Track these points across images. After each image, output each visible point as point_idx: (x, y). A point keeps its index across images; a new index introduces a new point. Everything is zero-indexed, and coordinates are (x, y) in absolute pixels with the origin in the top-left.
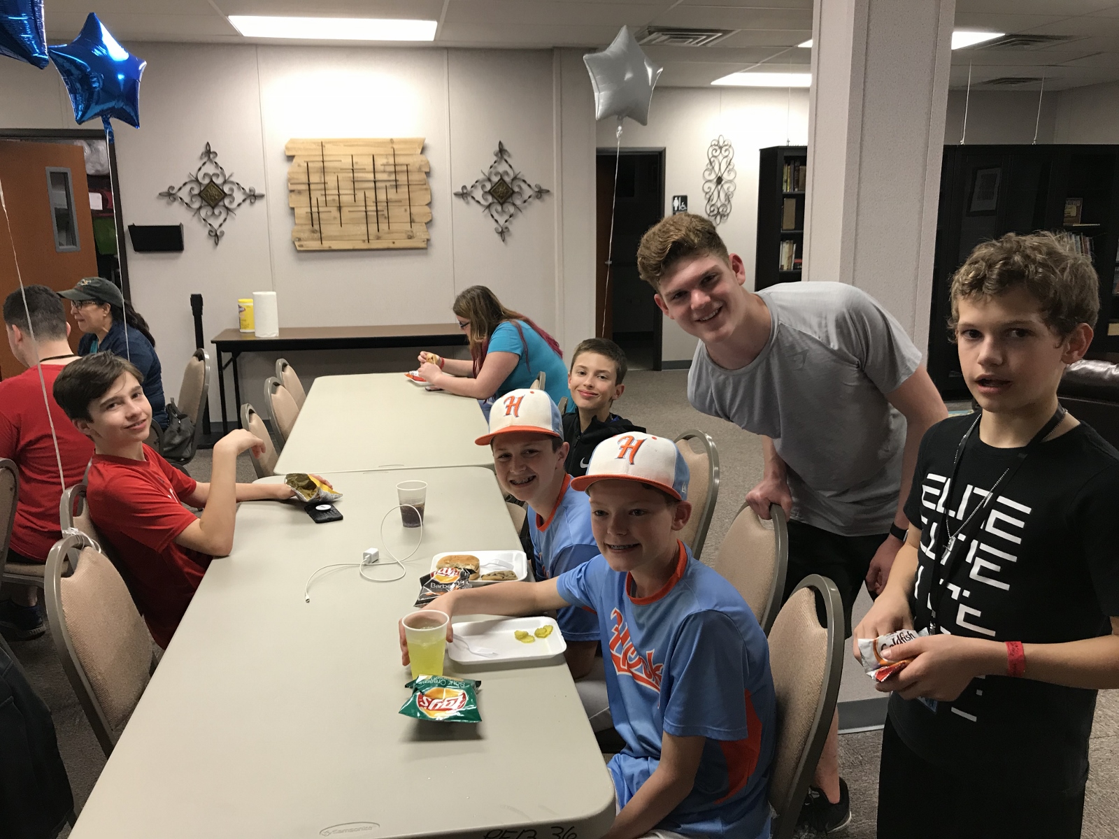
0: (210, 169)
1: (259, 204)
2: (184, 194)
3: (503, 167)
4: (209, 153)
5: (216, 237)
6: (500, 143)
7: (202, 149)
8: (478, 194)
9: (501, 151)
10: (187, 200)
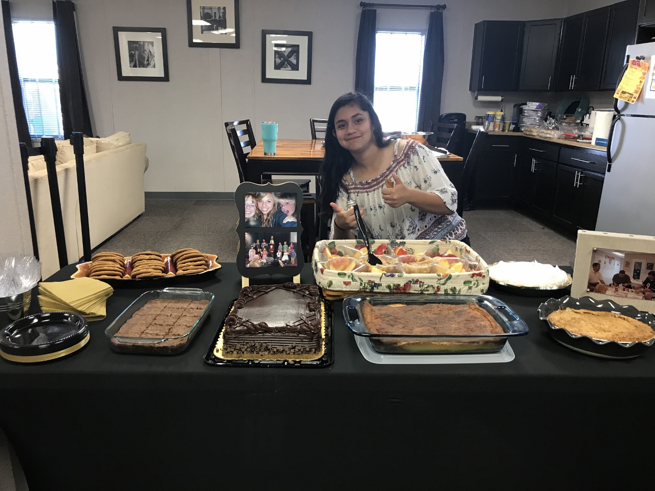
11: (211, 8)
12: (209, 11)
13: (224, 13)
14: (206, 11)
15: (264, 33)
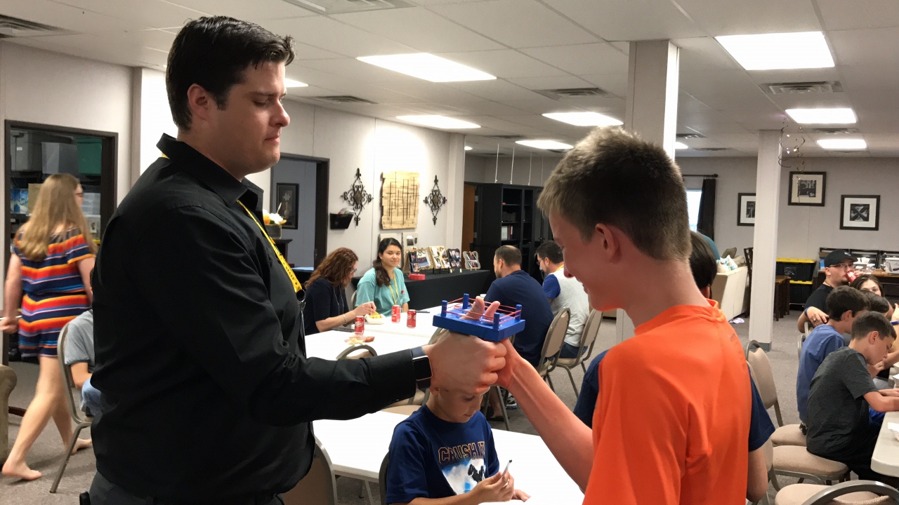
0: (357, 184)
1: (371, 203)
2: (349, 196)
3: (436, 188)
4: (358, 175)
5: (357, 220)
6: (436, 177)
7: (355, 172)
8: (429, 200)
9: (436, 181)
10: (349, 199)
11: (806, 181)
12: (805, 183)
13: (815, 185)
14: (802, 183)
15: (843, 197)
